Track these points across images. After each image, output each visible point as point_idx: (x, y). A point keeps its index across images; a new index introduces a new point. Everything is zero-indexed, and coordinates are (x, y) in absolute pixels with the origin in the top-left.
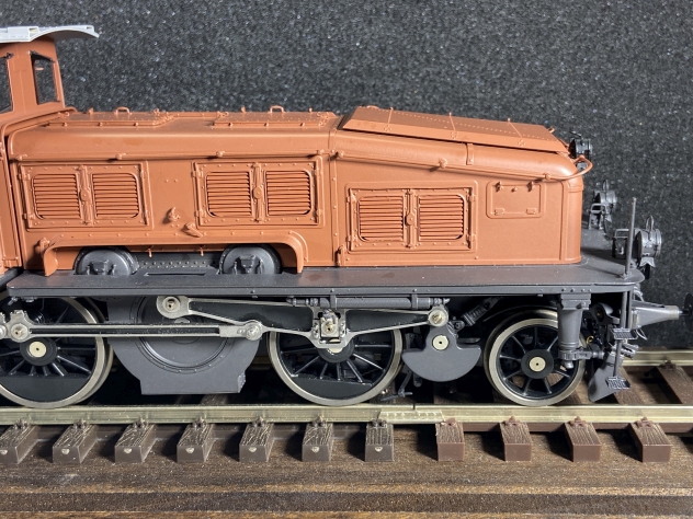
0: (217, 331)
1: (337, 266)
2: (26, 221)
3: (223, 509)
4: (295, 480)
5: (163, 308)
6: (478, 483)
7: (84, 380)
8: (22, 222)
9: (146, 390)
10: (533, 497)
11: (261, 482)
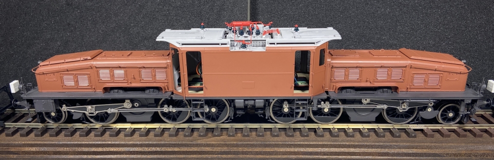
0: (376, 106)
1: (407, 91)
2: (331, 80)
5: (364, 101)
9: (352, 120)
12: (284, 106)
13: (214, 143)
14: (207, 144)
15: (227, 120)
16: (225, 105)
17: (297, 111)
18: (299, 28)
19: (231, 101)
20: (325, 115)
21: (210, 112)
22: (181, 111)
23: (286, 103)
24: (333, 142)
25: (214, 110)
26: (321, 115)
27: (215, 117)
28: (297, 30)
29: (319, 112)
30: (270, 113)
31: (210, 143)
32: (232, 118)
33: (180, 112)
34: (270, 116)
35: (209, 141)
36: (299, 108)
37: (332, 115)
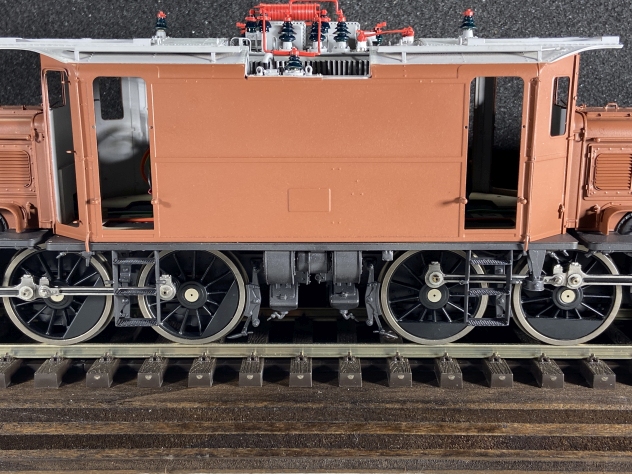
2: (586, 191)
12: (431, 281)
13: (187, 405)
14: (166, 410)
15: (238, 328)
16: (233, 278)
17: (474, 293)
19: (251, 260)
20: (562, 314)
21: (177, 301)
22: (81, 299)
23: (436, 266)
24: (598, 402)
25: (192, 295)
26: (549, 314)
27: (198, 321)
29: (542, 305)
30: (380, 303)
31: (175, 405)
32: (257, 323)
33: (78, 301)
34: (382, 319)
35: (171, 401)
36: (478, 286)
37: (586, 314)
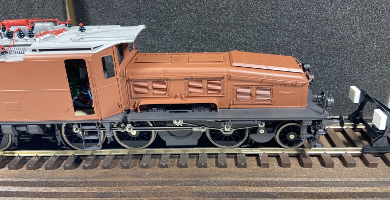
0: (192, 129)
1: (229, 108)
2: (131, 95)
3: (196, 186)
4: (218, 176)
5: (175, 122)
6: (275, 177)
7: (148, 141)
8: (130, 97)
9: (167, 144)
10: (293, 182)
11: (208, 176)
18: (86, 27)
20: (134, 138)
23: (75, 126)
26: (129, 138)
28: (82, 30)
30: (63, 138)
